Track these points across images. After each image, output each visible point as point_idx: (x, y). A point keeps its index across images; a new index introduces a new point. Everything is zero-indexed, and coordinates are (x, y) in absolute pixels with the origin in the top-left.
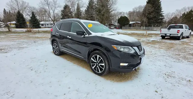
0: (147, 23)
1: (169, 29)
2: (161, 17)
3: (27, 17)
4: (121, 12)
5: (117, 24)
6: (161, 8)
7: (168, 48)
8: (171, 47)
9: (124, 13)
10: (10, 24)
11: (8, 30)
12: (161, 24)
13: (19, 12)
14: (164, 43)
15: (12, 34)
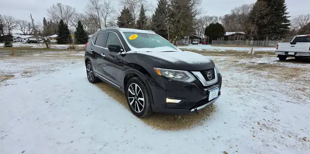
0: (257, 34)
1: (294, 43)
2: (283, 23)
3: (72, 28)
4: (212, 17)
5: (204, 37)
6: (285, 7)
7: (286, 76)
8: (292, 76)
9: (216, 18)
10: (51, 39)
11: (45, 46)
12: (283, 35)
13: (62, 22)
14: (281, 68)
15: (49, 53)
